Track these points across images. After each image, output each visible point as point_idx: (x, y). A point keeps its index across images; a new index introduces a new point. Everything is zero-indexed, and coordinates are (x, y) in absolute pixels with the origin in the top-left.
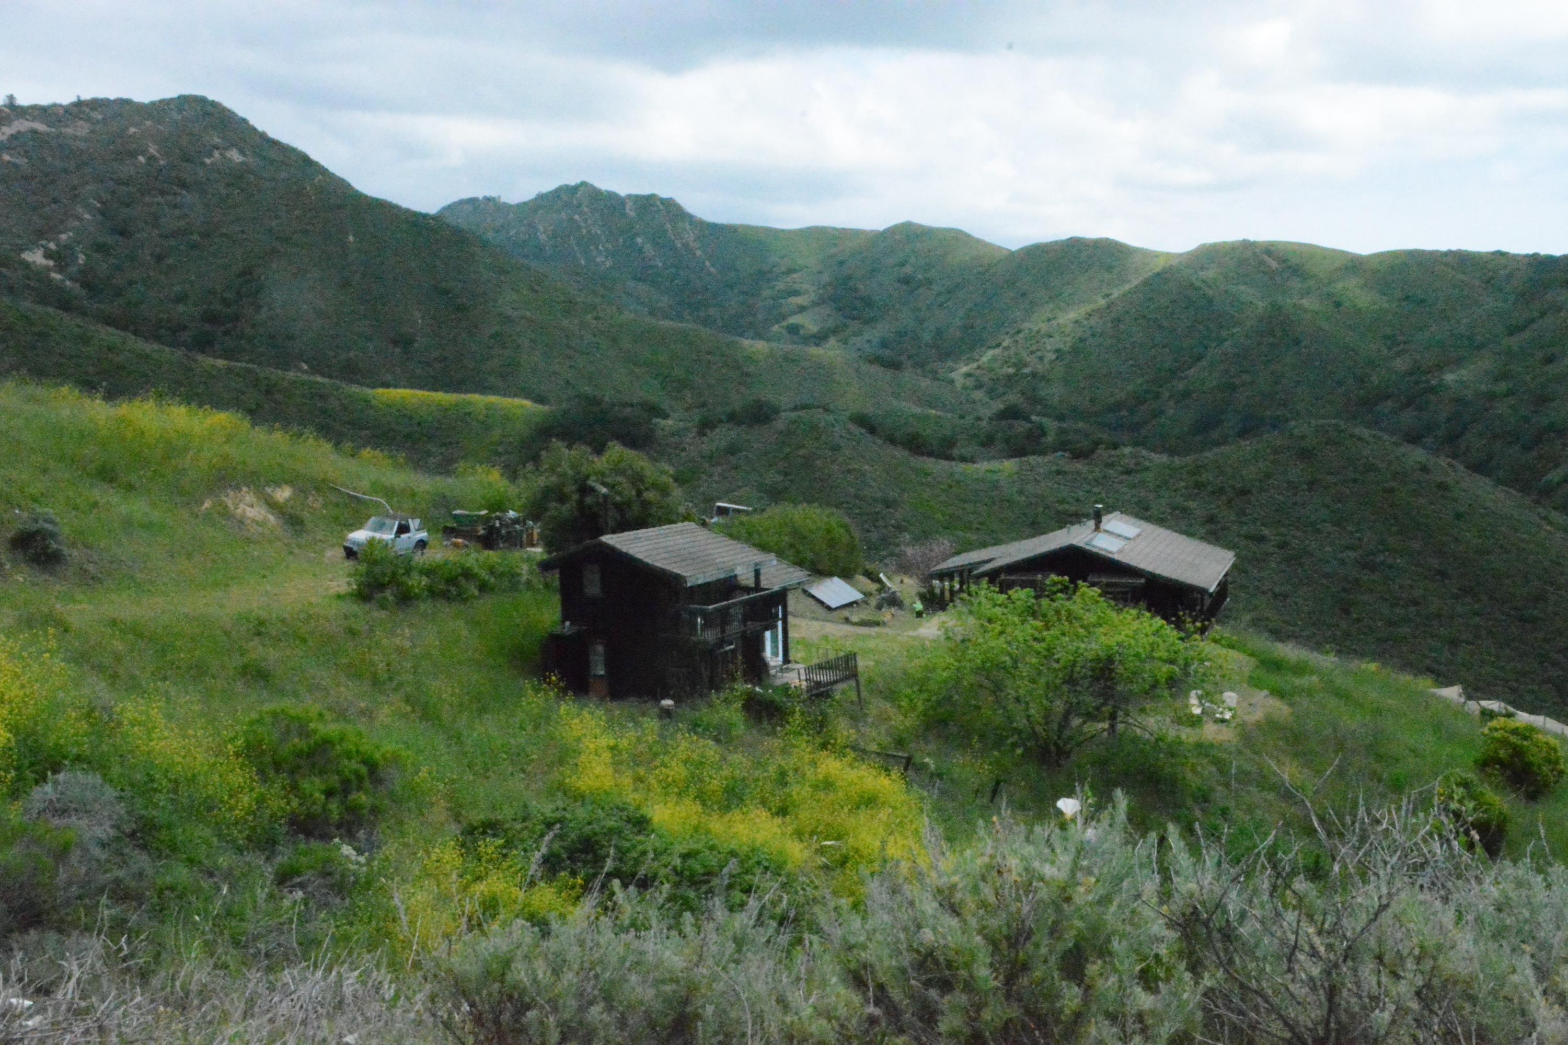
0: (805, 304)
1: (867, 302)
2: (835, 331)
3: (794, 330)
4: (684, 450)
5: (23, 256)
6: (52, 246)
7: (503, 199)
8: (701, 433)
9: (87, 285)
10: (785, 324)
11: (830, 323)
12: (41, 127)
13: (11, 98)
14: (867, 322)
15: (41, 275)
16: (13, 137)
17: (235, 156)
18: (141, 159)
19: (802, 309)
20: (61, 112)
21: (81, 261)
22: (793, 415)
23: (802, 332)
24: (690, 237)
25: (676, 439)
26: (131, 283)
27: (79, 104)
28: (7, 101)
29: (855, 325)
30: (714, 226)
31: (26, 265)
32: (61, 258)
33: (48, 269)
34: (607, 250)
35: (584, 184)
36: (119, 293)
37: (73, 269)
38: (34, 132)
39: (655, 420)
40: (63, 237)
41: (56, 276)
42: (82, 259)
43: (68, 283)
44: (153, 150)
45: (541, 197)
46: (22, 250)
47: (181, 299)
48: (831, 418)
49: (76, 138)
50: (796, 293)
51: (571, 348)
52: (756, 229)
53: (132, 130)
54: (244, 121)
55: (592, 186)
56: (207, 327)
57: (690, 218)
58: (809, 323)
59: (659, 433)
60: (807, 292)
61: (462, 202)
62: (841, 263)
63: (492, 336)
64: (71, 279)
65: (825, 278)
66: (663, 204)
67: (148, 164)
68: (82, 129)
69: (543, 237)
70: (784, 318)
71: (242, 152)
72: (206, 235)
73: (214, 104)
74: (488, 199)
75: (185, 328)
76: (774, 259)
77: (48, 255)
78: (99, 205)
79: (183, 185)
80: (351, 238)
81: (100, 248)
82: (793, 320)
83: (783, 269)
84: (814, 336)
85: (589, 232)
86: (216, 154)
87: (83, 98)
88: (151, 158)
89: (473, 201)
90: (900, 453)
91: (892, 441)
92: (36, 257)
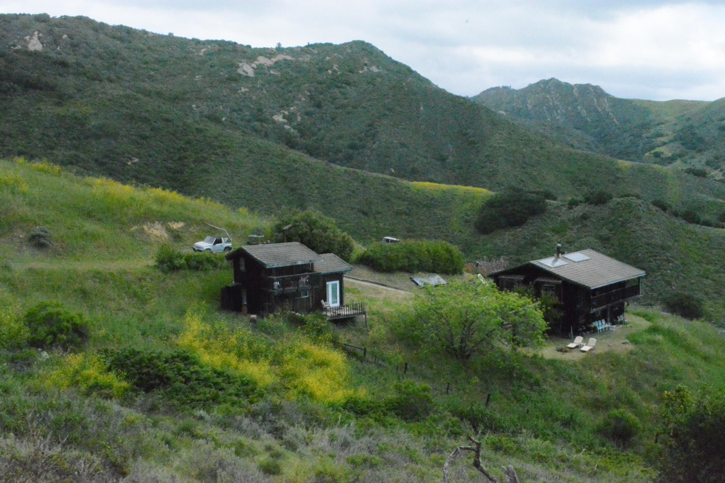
0: (666, 141)
1: (701, 140)
2: (680, 156)
3: (657, 155)
4: (559, 216)
5: (274, 117)
6: (287, 113)
7: (512, 88)
8: (570, 208)
9: (300, 131)
10: (653, 152)
11: (678, 151)
12: (289, 58)
13: (279, 44)
14: (700, 151)
15: (280, 127)
16: (276, 63)
17: (374, 69)
18: (330, 72)
19: (664, 144)
20: (299, 50)
21: (299, 120)
22: (619, 200)
23: (662, 156)
24: (606, 105)
25: (556, 211)
26: (320, 130)
27: (309, 46)
28: (277, 46)
29: (692, 153)
30: (620, 101)
31: (274, 122)
32: (290, 119)
33: (285, 124)
34: (562, 112)
35: (552, 79)
36: (314, 134)
37: (295, 124)
38: (285, 60)
39: (547, 201)
40: (292, 108)
41: (287, 127)
42: (299, 119)
43: (292, 130)
44: (335, 67)
45: (531, 86)
46: (273, 115)
47: (340, 137)
48: (639, 202)
49: (303, 62)
50: (661, 135)
51: (525, 163)
52: (643, 101)
53: (328, 58)
54: (382, 52)
55: (557, 80)
56: (351, 151)
57: (607, 96)
58: (666, 151)
59: (549, 207)
60: (667, 135)
61: (492, 89)
62: (689, 119)
63: (487, 156)
64: (294, 128)
65: (678, 128)
66: (593, 88)
67: (332, 74)
68: (307, 58)
69: (530, 107)
70: (653, 148)
71: (378, 67)
72: (355, 107)
73: (368, 44)
74: (505, 88)
75: (341, 151)
76: (651, 117)
77: (284, 117)
78: (309, 94)
79: (348, 84)
80: (422, 108)
81: (307, 114)
82: (657, 150)
83: (657, 123)
84: (669, 158)
85: (553, 104)
86: (365, 68)
87: (310, 43)
88: (335, 71)
89: (497, 88)
90: (678, 222)
91: (676, 214)
92: (279, 118)
